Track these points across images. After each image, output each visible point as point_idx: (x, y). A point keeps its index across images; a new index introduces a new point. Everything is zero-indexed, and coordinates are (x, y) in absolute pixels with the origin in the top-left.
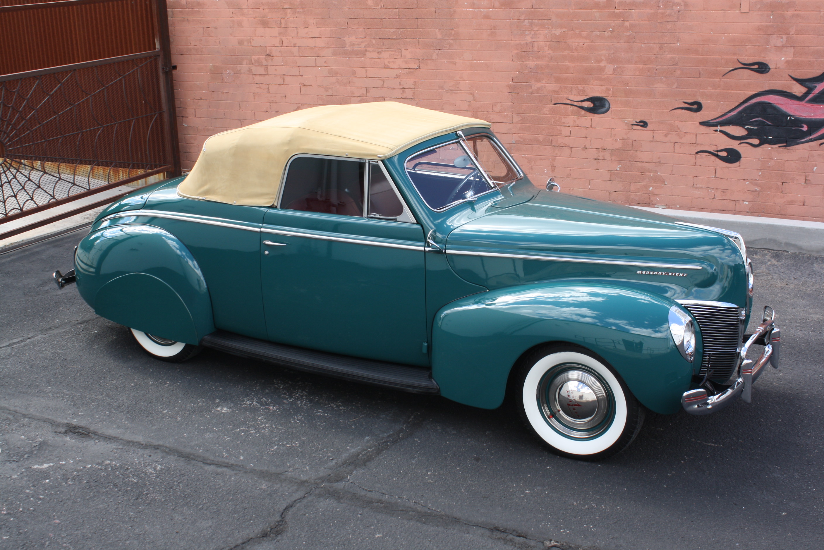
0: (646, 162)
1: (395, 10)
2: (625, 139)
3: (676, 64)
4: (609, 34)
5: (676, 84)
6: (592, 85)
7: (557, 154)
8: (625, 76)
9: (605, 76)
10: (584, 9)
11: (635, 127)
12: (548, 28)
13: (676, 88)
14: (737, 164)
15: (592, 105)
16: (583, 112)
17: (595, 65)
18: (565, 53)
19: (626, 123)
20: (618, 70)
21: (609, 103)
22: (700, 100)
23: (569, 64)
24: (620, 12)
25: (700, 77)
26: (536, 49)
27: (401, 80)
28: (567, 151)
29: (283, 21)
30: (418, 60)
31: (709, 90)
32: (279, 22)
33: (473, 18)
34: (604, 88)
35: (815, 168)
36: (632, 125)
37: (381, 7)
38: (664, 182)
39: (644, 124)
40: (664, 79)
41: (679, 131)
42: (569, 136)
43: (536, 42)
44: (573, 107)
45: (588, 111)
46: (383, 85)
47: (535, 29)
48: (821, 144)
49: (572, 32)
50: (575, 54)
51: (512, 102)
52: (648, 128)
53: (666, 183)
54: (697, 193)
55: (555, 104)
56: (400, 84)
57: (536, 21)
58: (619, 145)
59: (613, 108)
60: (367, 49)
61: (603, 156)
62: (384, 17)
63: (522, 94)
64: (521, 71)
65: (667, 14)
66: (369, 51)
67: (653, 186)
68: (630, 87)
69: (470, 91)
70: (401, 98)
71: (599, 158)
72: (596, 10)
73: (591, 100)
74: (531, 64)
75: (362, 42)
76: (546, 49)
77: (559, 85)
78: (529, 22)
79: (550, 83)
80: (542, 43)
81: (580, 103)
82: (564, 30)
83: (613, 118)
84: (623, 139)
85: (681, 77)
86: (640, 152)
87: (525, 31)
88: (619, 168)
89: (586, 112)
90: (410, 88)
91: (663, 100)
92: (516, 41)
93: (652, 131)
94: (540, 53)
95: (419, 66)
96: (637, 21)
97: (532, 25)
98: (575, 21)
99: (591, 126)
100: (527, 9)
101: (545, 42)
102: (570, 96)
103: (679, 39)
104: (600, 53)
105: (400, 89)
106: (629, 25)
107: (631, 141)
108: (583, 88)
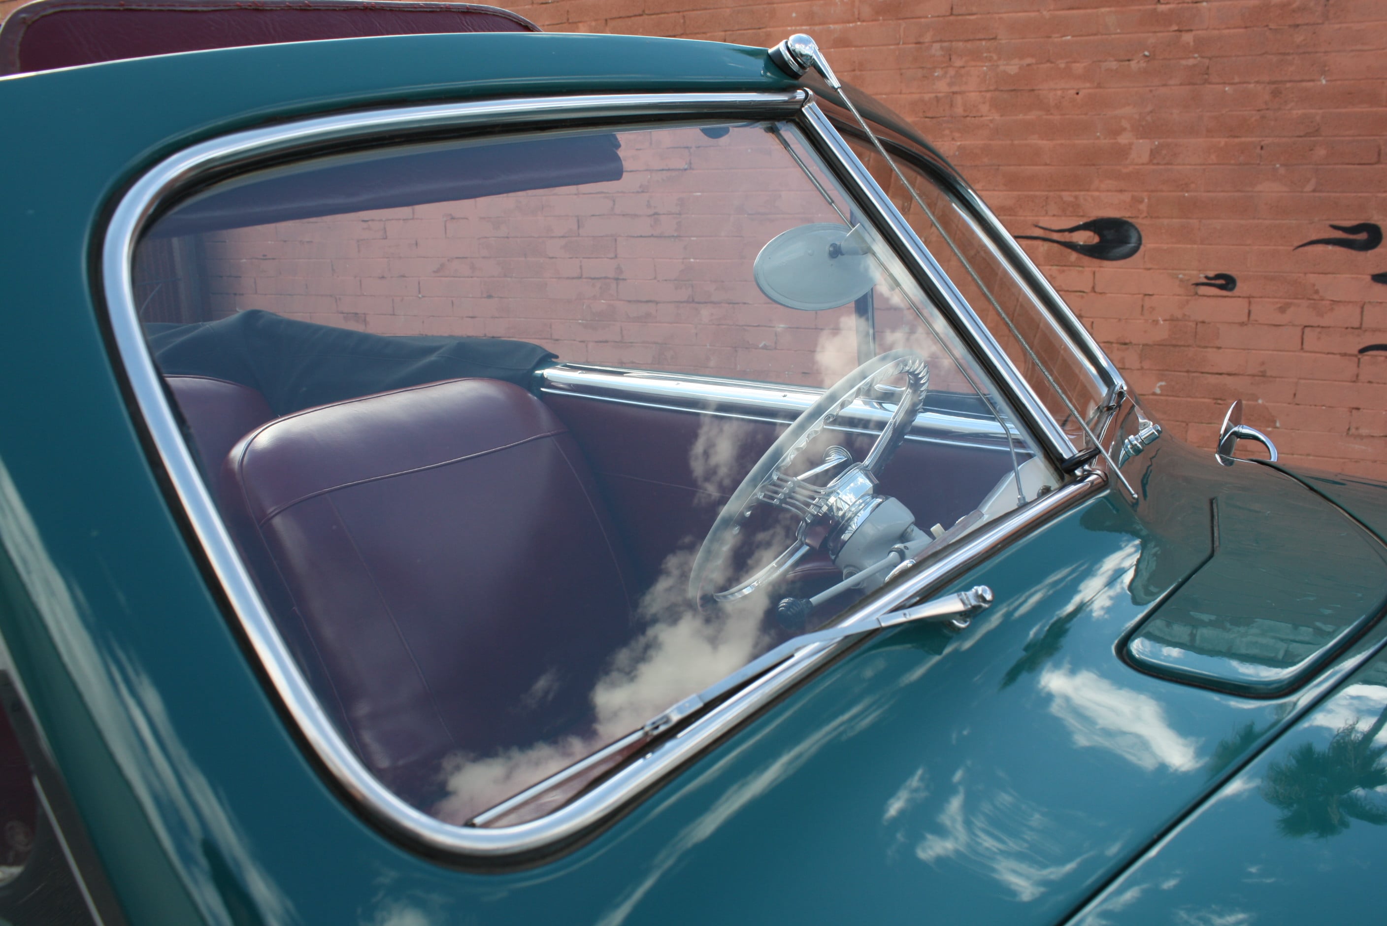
0: (1229, 374)
2: (1177, 320)
3: (1316, 132)
4: (1143, 64)
5: (1313, 181)
6: (1098, 190)
8: (1180, 167)
9: (1131, 168)
10: (1078, 8)
11: (1203, 290)
12: (990, 59)
13: (1314, 191)
15: (1096, 239)
16: (1074, 256)
17: (1105, 142)
18: (1032, 116)
19: (1181, 280)
20: (1164, 152)
21: (1138, 232)
22: (1376, 218)
23: (1041, 142)
24: (1170, 10)
25: (1378, 163)
26: (959, 110)
27: (651, 198)
30: (686, 151)
34: (1126, 197)
36: (1197, 284)
38: (1272, 422)
39: (1227, 282)
40: (1282, 171)
41: (1316, 297)
43: (961, 93)
44: (1052, 244)
45: (1085, 254)
46: (613, 210)
47: (958, 63)
49: (1048, 65)
50: (1056, 118)
52: (1236, 291)
53: (1278, 425)
54: (1357, 448)
56: (649, 206)
57: (961, 44)
58: (1161, 333)
59: (1148, 244)
61: (1122, 360)
68: (1192, 194)
70: (652, 236)
72: (1108, 9)
73: (1094, 226)
76: (984, 109)
77: (1016, 193)
78: (942, 48)
79: (994, 190)
80: (973, 96)
81: (1066, 234)
82: (1029, 60)
83: (1149, 269)
84: (1172, 319)
85: (1328, 164)
86: (1215, 350)
87: (934, 68)
88: (1161, 387)
89: (1081, 256)
90: (670, 214)
91: (1278, 222)
92: (911, 93)
93: (1246, 300)
94: (968, 119)
95: (690, 163)
96: (1214, 29)
97: (949, 55)
98: (1056, 39)
99: (1093, 289)
100: (938, 16)
101: (980, 92)
102: (1041, 218)
103: (1327, 69)
104: (1119, 112)
105: (649, 216)
106: (1194, 41)
107: (1193, 325)
108: (1076, 197)
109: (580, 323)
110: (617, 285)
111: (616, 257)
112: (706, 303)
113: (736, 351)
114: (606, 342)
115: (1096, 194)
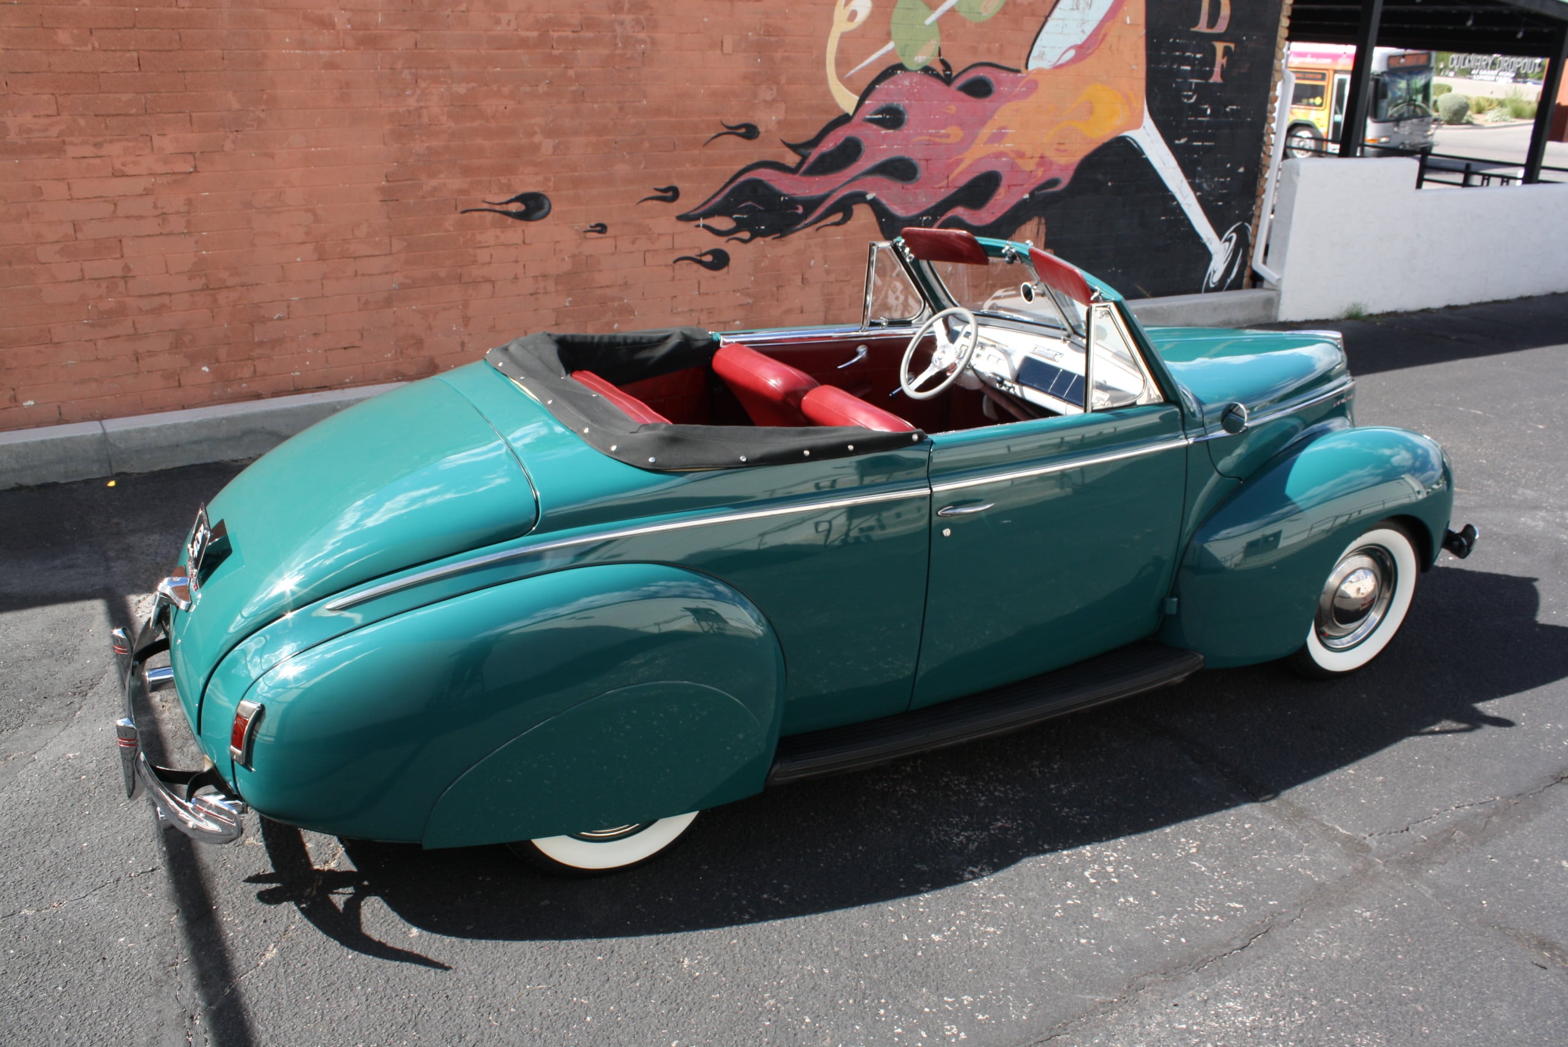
0: (607, 287)
1: (128, 55)
2: (576, 256)
3: (643, 133)
4: (545, 89)
5: (644, 163)
6: (523, 174)
7: (471, 296)
8: (571, 157)
9: (542, 159)
10: (503, 49)
11: (589, 235)
12: (446, 83)
13: (645, 168)
14: (725, 270)
15: (523, 208)
16: (510, 220)
17: (525, 141)
18: (476, 124)
19: (577, 230)
20: (561, 147)
21: (549, 201)
22: (676, 183)
23: (486, 144)
24: (560, 54)
25: (675, 150)
26: (425, 120)
27: (156, 199)
28: (487, 288)
30: (191, 155)
31: (688, 167)
33: (303, 68)
34: (540, 178)
35: (813, 262)
36: (586, 232)
37: (94, 49)
38: (632, 312)
39: (601, 228)
40: (627, 157)
41: (650, 233)
42: (490, 263)
43: (426, 107)
44: (494, 214)
45: (517, 218)
46: (114, 212)
47: (423, 85)
48: (818, 229)
49: (486, 88)
50: (493, 125)
51: (388, 217)
52: (607, 234)
55: (463, 213)
56: (155, 207)
57: (424, 70)
58: (567, 266)
59: (555, 208)
61: (545, 288)
62: (102, 69)
63: (405, 201)
64: (401, 160)
65: (628, 56)
66: (71, 143)
67: (618, 322)
68: (580, 173)
69: (306, 205)
70: (161, 234)
71: (538, 291)
72: (522, 51)
73: (522, 198)
74: (419, 147)
75: (51, 125)
76: (443, 119)
77: (468, 179)
78: (410, 73)
79: (453, 178)
80: (435, 110)
81: (504, 206)
82: (473, 84)
83: (557, 224)
84: (573, 256)
85: (651, 152)
86: (598, 272)
87: (405, 89)
88: (570, 302)
89: (515, 220)
90: (178, 213)
91: (626, 188)
92: (389, 107)
93: (613, 238)
94: (432, 126)
95: (195, 167)
96: (586, 67)
97: (416, 78)
98: (490, 70)
99: (524, 243)
100: (407, 49)
101: (440, 106)
102: (488, 196)
103: (646, 94)
104: (532, 121)
105: (156, 216)
106: (575, 75)
107: (585, 258)
108: (509, 180)
109: (85, 324)
110: (126, 282)
111: (122, 256)
112: (219, 288)
113: (253, 326)
114: (118, 336)
115: (520, 177)
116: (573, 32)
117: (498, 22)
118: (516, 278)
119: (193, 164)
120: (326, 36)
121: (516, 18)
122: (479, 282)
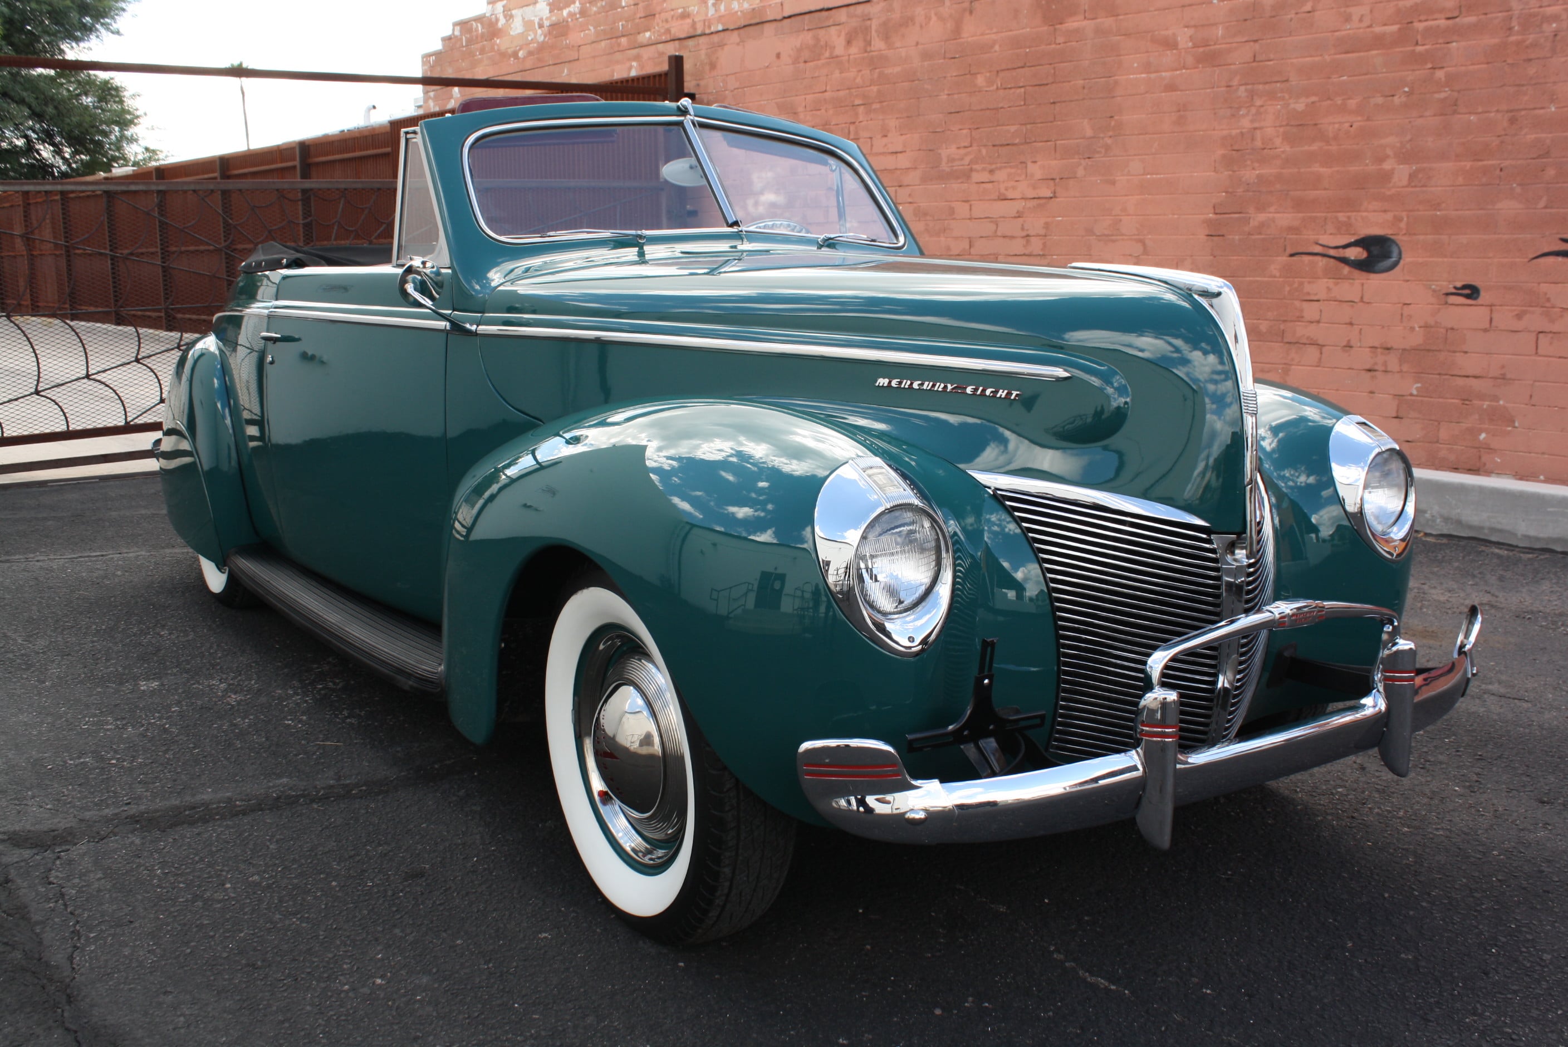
0: (1475, 377)
1: (1018, 91)
2: (1431, 327)
3: (1547, 154)
4: (1404, 99)
5: (1545, 199)
6: (1366, 211)
7: (1293, 359)
8: (1433, 189)
9: (1393, 191)
10: (1353, 52)
11: (1453, 299)
12: (1283, 98)
13: (1546, 207)
15: (1365, 255)
16: (1346, 270)
17: (1372, 168)
18: (1314, 147)
19: (1434, 291)
20: (1420, 176)
21: (1399, 248)
23: (1322, 170)
24: (1427, 51)
26: (1258, 144)
27: (1025, 221)
28: (1312, 352)
29: (852, 128)
30: (1052, 182)
32: (847, 131)
33: (1147, 92)
34: (1389, 216)
36: (1447, 294)
37: (997, 88)
38: (1511, 421)
39: (1471, 292)
40: (1518, 190)
41: (1548, 305)
42: (1318, 322)
43: (1260, 128)
44: (1328, 259)
45: (1356, 268)
46: (996, 231)
47: (1259, 103)
49: (1329, 102)
50: (1334, 148)
51: (1212, 255)
52: (1480, 301)
53: (1517, 424)
55: (1292, 255)
56: (1023, 229)
57: (1261, 86)
58: (1417, 339)
59: (1407, 259)
60: (975, 167)
61: (1385, 364)
62: (1001, 105)
63: (1231, 237)
64: (1230, 190)
65: (1528, 42)
67: (1487, 431)
68: (1444, 212)
69: (1138, 235)
70: (1024, 255)
71: (1376, 368)
72: (1376, 52)
73: (1363, 242)
74: (1249, 174)
75: (966, 155)
76: (1278, 141)
77: (1301, 215)
78: (1246, 90)
79: (1284, 212)
80: (1270, 131)
81: (1341, 250)
82: (1314, 99)
83: (1408, 281)
84: (1426, 326)
85: (1558, 183)
86: (1462, 354)
87: (1239, 108)
88: (1417, 389)
89: (1353, 270)
90: (1038, 235)
91: (1515, 236)
92: (1222, 130)
93: (1489, 308)
94: (1266, 151)
95: (1055, 193)
96: (1462, 65)
97: (1252, 95)
98: (1335, 79)
99: (1362, 300)
100: (1244, 63)
101: (1275, 127)
102: (1321, 237)
103: (1555, 97)
104: (1383, 141)
105: (1023, 237)
106: (1445, 77)
107: (1443, 331)
108: (1349, 218)
115: (1364, 214)
116: (1448, 19)
117: (1348, 19)
118: (1349, 346)
119: (1053, 189)
120: (1169, 57)
121: (1371, 11)
122: (1305, 344)
